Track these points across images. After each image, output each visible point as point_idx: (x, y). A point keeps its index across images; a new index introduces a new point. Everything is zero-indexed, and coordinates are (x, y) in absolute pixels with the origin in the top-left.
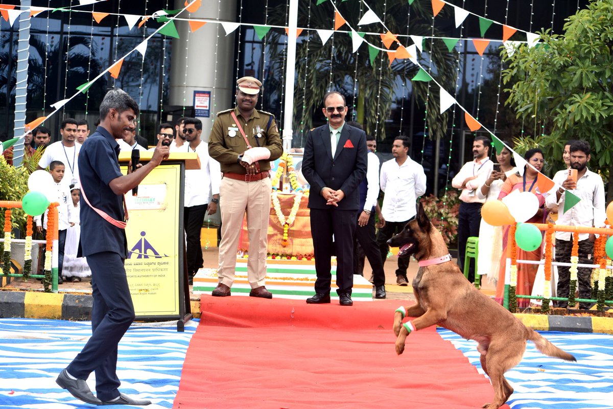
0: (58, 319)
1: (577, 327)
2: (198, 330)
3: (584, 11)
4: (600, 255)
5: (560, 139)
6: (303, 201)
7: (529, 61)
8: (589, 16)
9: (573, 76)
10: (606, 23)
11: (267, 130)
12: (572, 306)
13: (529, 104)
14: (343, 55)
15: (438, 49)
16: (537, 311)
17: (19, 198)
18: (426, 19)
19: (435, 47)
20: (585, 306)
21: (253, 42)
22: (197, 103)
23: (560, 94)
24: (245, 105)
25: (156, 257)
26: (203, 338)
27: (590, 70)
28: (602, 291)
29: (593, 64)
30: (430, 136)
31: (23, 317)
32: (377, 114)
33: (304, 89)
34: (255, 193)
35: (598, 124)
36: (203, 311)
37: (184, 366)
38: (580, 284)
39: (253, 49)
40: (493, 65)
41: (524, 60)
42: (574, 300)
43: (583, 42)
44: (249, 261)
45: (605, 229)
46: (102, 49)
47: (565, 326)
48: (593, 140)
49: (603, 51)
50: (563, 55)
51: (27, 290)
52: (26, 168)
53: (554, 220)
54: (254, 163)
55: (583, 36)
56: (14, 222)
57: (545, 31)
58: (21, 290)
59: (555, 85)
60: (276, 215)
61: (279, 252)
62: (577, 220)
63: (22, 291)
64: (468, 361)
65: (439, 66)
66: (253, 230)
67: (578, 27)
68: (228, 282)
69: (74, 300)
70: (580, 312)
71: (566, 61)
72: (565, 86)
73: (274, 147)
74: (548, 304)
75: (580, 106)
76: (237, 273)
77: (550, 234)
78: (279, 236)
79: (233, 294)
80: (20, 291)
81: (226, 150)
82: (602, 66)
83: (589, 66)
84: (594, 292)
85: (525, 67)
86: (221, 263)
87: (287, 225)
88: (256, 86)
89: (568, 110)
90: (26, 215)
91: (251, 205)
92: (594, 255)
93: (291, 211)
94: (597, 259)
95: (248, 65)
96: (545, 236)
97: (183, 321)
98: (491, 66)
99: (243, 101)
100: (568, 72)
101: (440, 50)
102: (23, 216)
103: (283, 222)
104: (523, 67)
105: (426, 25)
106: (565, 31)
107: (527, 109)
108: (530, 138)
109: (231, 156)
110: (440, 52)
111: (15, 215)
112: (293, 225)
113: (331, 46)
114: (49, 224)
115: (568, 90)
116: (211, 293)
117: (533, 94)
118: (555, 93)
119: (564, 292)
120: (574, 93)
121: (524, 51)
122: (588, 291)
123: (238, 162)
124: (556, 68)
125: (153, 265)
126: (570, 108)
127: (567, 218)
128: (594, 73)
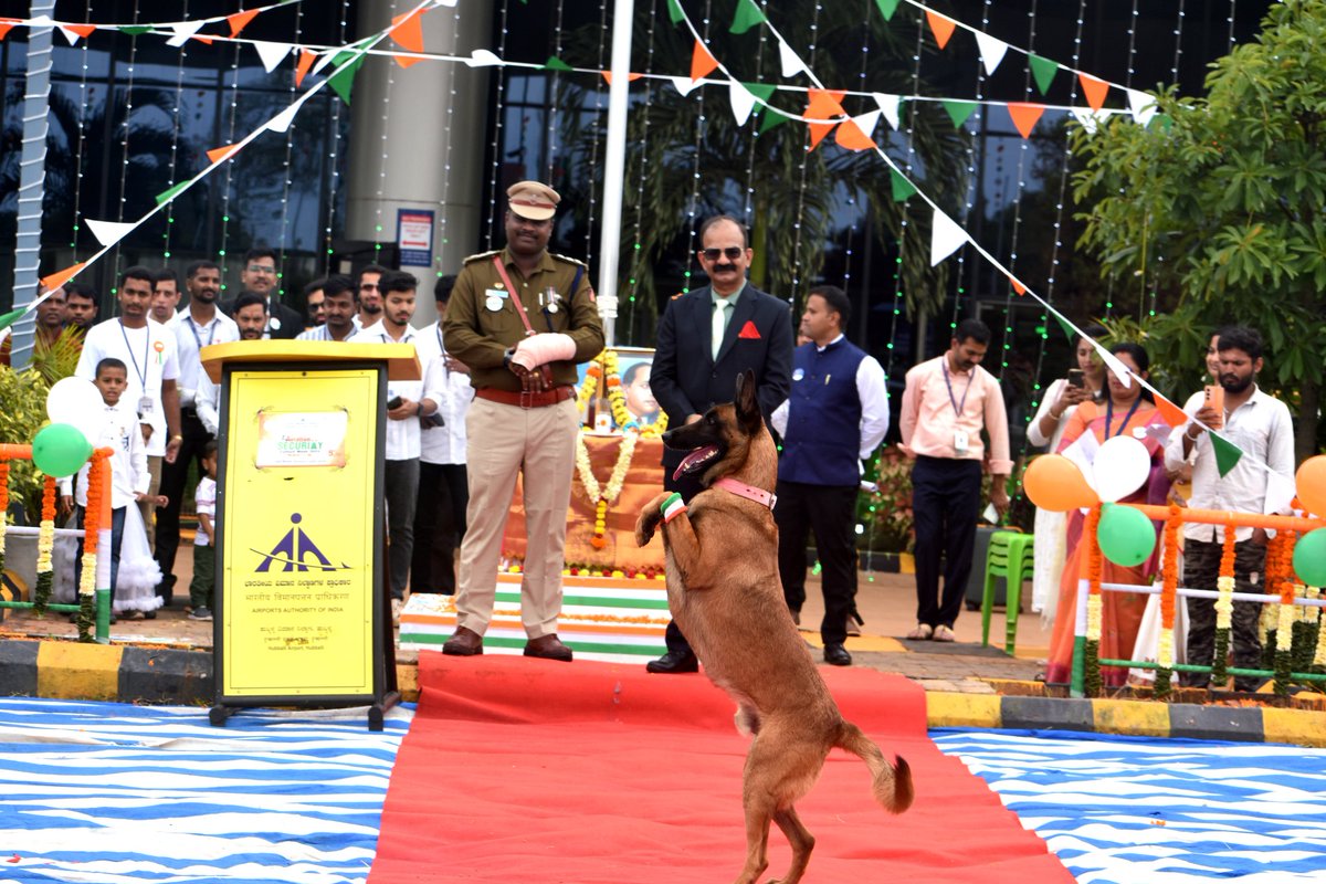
0: (111, 699)
1: (1232, 730)
2: (411, 727)
3: (1249, 48)
4: (1282, 574)
5: (1195, 322)
6: (640, 450)
7: (1129, 153)
8: (1262, 58)
9: (1222, 188)
10: (1298, 74)
11: (571, 298)
12: (1220, 685)
13: (1128, 247)
14: (722, 135)
15: (927, 125)
16: (1144, 695)
17: (23, 437)
18: (901, 58)
19: (921, 121)
20: (1246, 685)
21: (524, 105)
22: (405, 236)
23: (1196, 225)
24: (524, 242)
25: (324, 569)
26: (423, 746)
27: (1262, 175)
28: (1286, 652)
29: (1268, 161)
30: (909, 313)
31: (34, 695)
32: (793, 265)
33: (638, 207)
34: (543, 431)
35: (1278, 292)
36: (424, 688)
37: (385, 806)
38: (1235, 637)
39: (524, 120)
40: (1045, 161)
41: (1119, 150)
42: (1224, 670)
43: (1247, 113)
44: (524, 579)
45: (1292, 518)
46: (198, 116)
47: (1206, 727)
48: (1267, 325)
49: (1290, 133)
50: (1204, 142)
51: (42, 637)
52: (38, 374)
53: (1183, 498)
54: (539, 368)
55: (1246, 102)
56: (13, 490)
57: (1165, 89)
58: (29, 636)
59: (1185, 207)
60: (580, 480)
61: (585, 560)
62: (1227, 498)
63: (32, 640)
64: (998, 802)
65: (929, 162)
66: (535, 512)
67: (1237, 83)
68: (478, 623)
69: (144, 661)
70: (1237, 697)
71: (1211, 155)
72: (1208, 208)
73: (585, 333)
74: (1168, 678)
75: (1239, 254)
76: (498, 606)
77: (1174, 528)
78: (586, 526)
79: (487, 650)
80: (26, 639)
81: (481, 338)
82: (1287, 167)
83: (1259, 166)
84: (1267, 655)
85: (1122, 167)
86: (463, 582)
87: (603, 503)
88: (547, 202)
89: (1213, 261)
90: (38, 474)
91: (531, 457)
92: (1267, 574)
93: (612, 472)
94: (1272, 582)
95: (512, 155)
96: (1164, 533)
97: (381, 707)
98: (1040, 163)
99: (518, 233)
100: (1215, 178)
101: (932, 126)
102: (31, 476)
103: (595, 496)
104: (1116, 166)
105: (902, 73)
106: (1208, 91)
107: (1124, 258)
108: (1131, 319)
109: (489, 351)
110: (931, 131)
111: (14, 475)
112: (616, 503)
113: (697, 117)
114: (91, 495)
115: (1213, 217)
116: (439, 648)
117: (1137, 225)
118: (1185, 224)
119: (1201, 652)
120: (1225, 224)
121: (1119, 133)
122: (1253, 653)
123: (505, 366)
124: (1189, 170)
125: (317, 586)
126: (1217, 256)
127: (1207, 492)
128: (1270, 181)
